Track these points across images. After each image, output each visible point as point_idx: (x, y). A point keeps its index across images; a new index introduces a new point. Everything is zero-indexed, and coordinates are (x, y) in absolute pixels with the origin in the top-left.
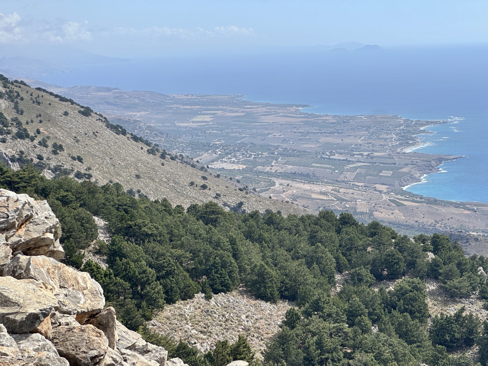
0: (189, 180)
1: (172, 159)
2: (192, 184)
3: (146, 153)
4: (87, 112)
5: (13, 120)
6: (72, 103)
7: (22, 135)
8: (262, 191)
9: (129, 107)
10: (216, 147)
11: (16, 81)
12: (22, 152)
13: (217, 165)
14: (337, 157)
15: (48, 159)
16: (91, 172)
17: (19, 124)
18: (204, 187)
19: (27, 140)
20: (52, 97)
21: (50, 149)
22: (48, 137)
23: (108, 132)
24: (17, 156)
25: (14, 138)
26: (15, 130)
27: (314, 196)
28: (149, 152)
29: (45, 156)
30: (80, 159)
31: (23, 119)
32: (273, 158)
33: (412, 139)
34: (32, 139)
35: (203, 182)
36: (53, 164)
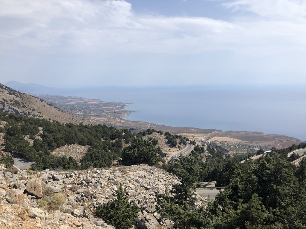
0: (69, 117)
1: (65, 112)
2: (70, 118)
3: (58, 111)
4: (42, 101)
5: (21, 103)
6: (38, 98)
7: (24, 106)
8: (88, 120)
9: (54, 100)
10: (77, 109)
11: (23, 93)
12: (24, 111)
13: (77, 114)
14: (107, 111)
15: (31, 113)
16: (43, 116)
17: (23, 104)
18: (73, 119)
19: (25, 108)
20: (33, 97)
21: (32, 110)
22: (31, 107)
23: (48, 106)
24: (22, 112)
25: (22, 107)
26: (22, 105)
27: (101, 120)
28: (59, 111)
29: (30, 112)
30: (40, 113)
31: (24, 103)
32: (91, 112)
33: (124, 107)
34: (27, 108)
35: (73, 118)
36: (32, 114)
